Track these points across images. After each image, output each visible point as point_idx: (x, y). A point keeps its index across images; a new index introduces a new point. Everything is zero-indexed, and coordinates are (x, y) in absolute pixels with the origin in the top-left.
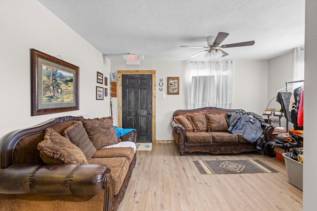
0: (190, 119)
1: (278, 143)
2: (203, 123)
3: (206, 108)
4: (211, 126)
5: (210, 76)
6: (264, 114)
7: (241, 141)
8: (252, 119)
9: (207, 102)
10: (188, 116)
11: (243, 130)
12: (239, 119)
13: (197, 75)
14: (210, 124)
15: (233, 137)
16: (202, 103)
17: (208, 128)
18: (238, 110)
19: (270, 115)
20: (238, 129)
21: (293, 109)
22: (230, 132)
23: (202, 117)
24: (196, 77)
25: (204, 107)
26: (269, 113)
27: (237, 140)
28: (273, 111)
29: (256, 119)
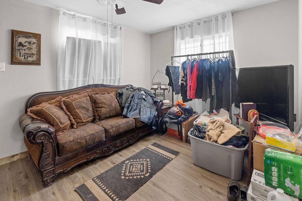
0: (64, 107)
1: (171, 119)
2: (87, 110)
3: (89, 86)
4: (99, 112)
5: (95, 41)
6: (152, 89)
7: (139, 125)
8: (145, 95)
9: (91, 77)
10: (60, 102)
11: (137, 111)
12: (132, 97)
13: (75, 36)
14: (98, 109)
15: (130, 122)
16: (83, 79)
17: (94, 116)
18: (128, 86)
19: (157, 89)
20: (133, 110)
21: (181, 82)
22: (125, 117)
23: (85, 101)
24: (74, 39)
25: (87, 84)
26: (156, 87)
27: (134, 124)
28: (159, 85)
29: (147, 95)
